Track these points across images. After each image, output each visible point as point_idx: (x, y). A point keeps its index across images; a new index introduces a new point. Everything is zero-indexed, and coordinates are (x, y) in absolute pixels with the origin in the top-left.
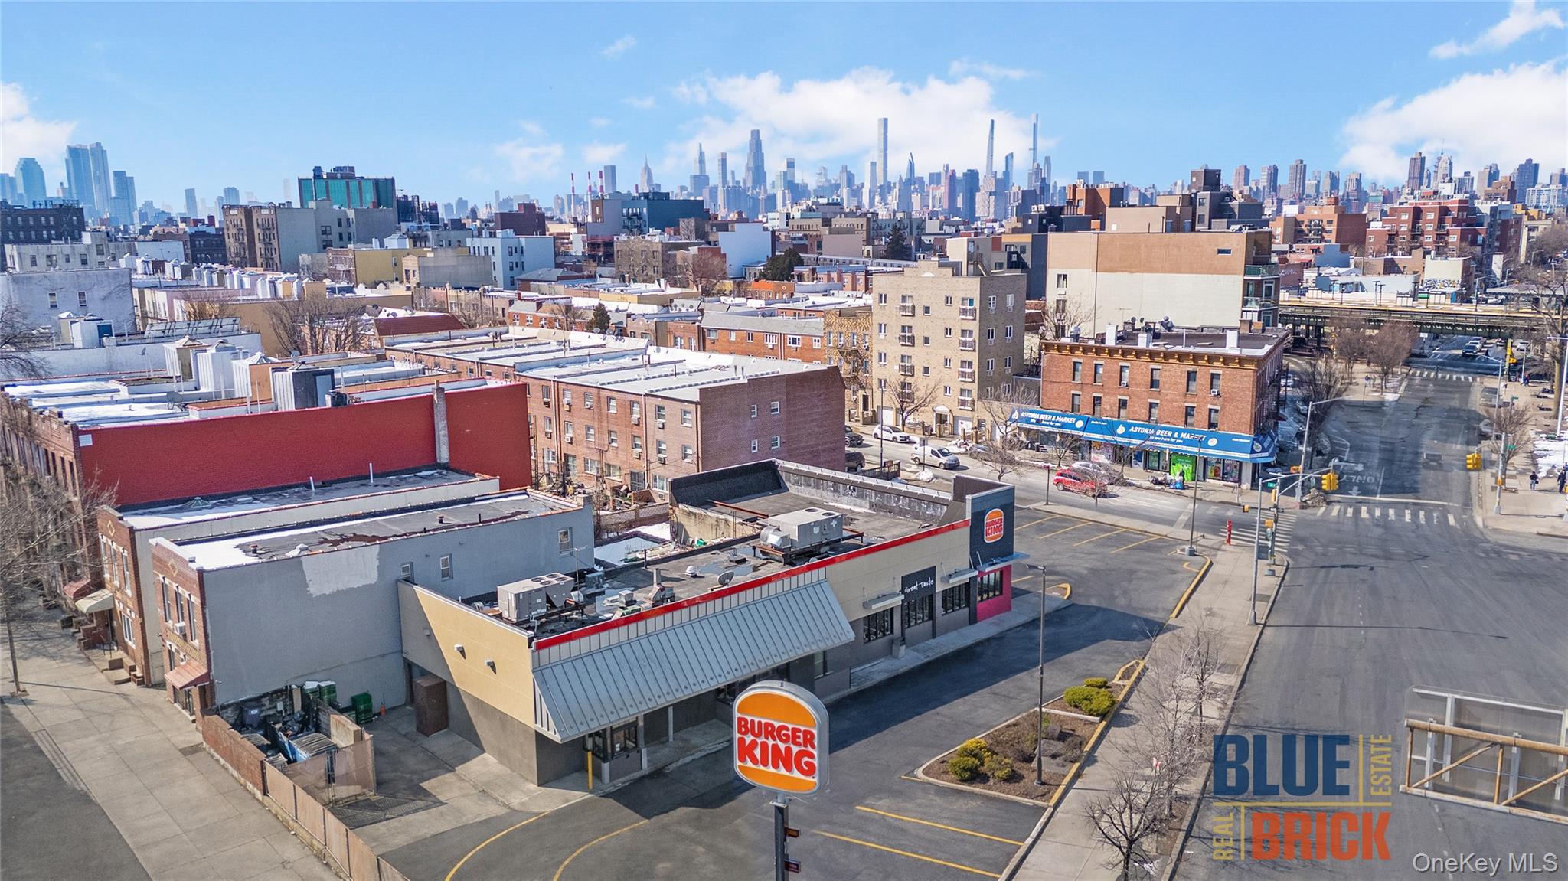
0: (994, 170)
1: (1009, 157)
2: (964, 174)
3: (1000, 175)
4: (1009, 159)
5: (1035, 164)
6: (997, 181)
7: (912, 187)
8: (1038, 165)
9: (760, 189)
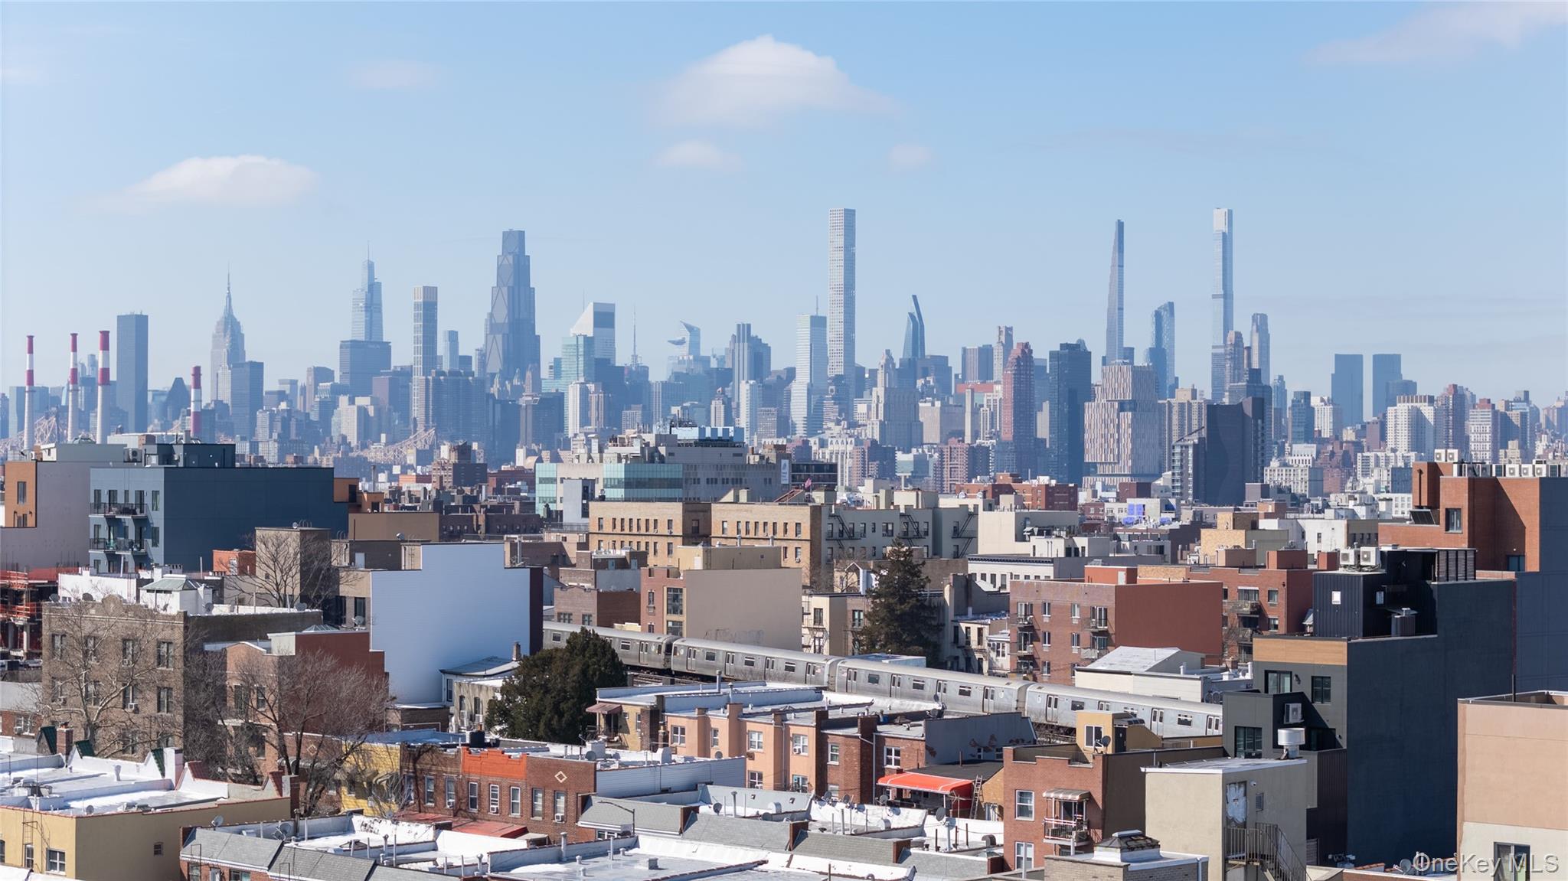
0: (1126, 345)
1: (1164, 314)
2: (1052, 354)
3: (1140, 360)
4: (1163, 317)
5: (1231, 336)
6: (1137, 372)
7: (920, 382)
8: (1239, 336)
9: (523, 378)
